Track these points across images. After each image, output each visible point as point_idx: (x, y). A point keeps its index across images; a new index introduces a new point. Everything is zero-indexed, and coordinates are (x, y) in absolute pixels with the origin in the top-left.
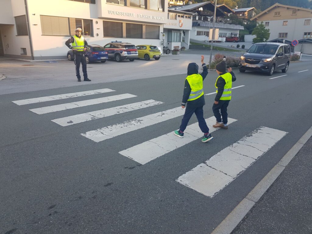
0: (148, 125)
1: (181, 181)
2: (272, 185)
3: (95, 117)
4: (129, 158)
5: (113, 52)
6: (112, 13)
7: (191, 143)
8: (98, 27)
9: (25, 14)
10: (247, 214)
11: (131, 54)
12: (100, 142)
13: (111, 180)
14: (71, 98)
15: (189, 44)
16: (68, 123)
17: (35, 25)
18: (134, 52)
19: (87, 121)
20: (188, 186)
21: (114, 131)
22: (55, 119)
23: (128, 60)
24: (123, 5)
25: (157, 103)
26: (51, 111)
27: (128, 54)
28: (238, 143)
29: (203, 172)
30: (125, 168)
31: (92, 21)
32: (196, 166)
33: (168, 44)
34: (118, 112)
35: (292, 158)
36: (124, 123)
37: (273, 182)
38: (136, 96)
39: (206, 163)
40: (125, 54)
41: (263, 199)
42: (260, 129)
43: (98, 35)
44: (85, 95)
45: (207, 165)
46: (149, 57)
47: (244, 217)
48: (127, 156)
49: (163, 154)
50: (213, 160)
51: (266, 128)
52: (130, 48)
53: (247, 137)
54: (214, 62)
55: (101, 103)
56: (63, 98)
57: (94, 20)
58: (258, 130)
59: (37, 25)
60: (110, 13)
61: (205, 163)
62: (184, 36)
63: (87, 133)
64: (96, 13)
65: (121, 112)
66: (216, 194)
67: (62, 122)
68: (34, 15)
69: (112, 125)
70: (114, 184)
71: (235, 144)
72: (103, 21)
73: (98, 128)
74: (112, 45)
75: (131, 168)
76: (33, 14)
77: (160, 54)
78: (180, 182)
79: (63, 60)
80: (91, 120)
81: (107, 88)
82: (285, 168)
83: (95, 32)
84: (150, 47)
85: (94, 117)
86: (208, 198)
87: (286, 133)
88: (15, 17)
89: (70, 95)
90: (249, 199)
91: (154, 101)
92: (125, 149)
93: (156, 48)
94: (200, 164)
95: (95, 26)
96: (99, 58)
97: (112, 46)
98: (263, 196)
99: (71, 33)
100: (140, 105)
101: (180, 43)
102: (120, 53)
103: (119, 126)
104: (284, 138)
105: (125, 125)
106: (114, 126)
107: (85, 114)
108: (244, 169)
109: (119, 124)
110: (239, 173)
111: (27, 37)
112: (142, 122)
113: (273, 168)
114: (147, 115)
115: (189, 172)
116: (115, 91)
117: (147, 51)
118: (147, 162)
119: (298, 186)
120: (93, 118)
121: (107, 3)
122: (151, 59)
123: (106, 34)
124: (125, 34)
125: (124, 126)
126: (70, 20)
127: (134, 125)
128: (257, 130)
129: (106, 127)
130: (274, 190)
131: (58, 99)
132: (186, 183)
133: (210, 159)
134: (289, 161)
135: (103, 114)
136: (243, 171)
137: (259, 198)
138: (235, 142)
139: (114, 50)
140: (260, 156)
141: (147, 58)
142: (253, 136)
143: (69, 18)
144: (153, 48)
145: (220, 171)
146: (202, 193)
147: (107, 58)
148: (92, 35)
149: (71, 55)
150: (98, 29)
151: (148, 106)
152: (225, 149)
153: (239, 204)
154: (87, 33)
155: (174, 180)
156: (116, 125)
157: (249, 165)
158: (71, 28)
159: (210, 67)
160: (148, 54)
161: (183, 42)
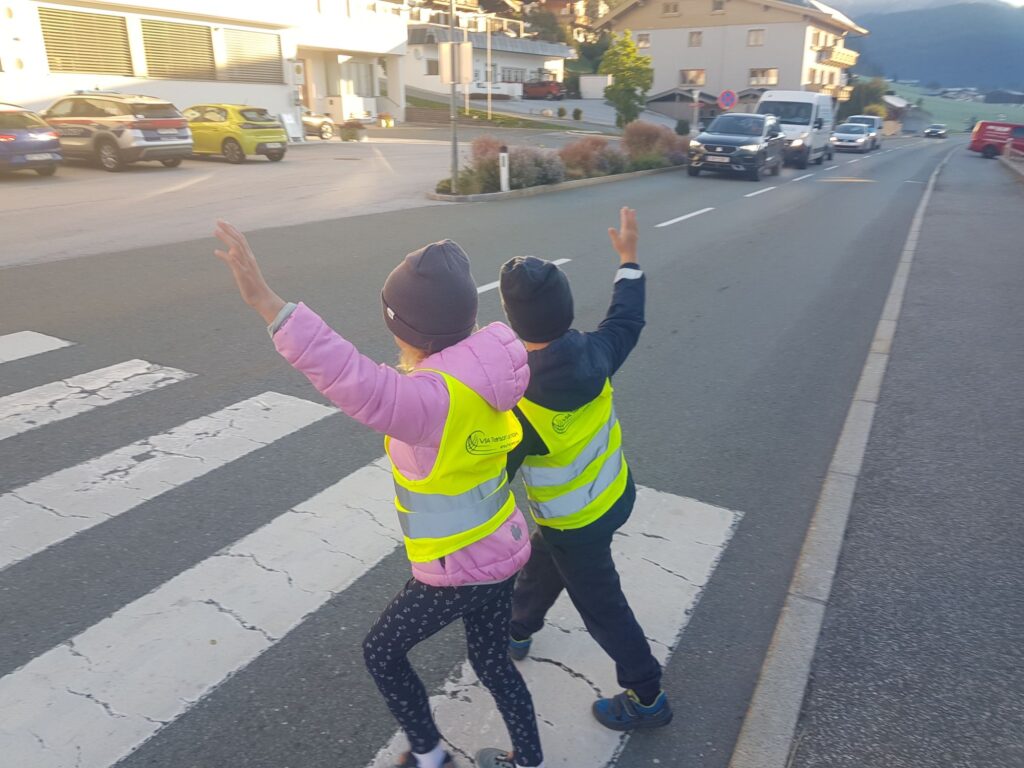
5: (86, 134)
11: (158, 139)
15: (403, 104)
18: (175, 131)
25: (153, 378)
27: (147, 139)
33: (331, 102)
38: (65, 344)
40: (136, 139)
43: (20, 64)
46: (240, 149)
52: (157, 117)
74: (81, 105)
77: (284, 138)
83: (8, 51)
84: (242, 113)
91: (143, 367)
93: (267, 117)
96: (17, 159)
97: (83, 109)
101: (373, 100)
102: (114, 136)
117: (231, 126)
122: (249, 157)
139: (89, 123)
141: (231, 153)
144: (255, 117)
147: (59, 157)
151: (90, 404)
159: (456, 187)
160: (237, 138)
161: (383, 98)
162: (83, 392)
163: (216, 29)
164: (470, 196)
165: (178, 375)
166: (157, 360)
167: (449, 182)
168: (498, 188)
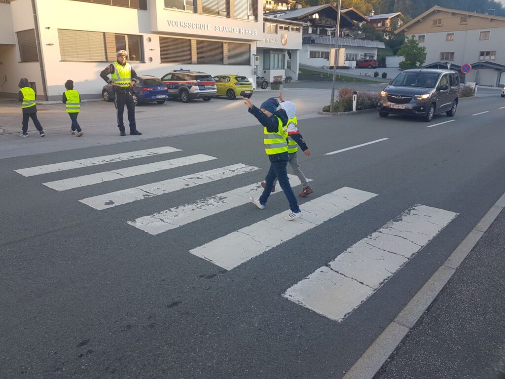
0: (236, 205)
1: (291, 296)
2: (435, 299)
3: (150, 194)
4: (206, 259)
5: (176, 86)
6: (174, 23)
7: (304, 233)
8: (152, 48)
9: (33, 27)
10: (397, 348)
11: (205, 90)
12: (159, 235)
13: (178, 297)
14: (110, 163)
15: (298, 72)
16: (106, 204)
17: (49, 45)
18: (210, 87)
19: (136, 201)
20: (302, 303)
21: (181, 216)
22: (84, 198)
23: (201, 99)
24: (192, 12)
25: (249, 169)
26: (77, 186)
27: (200, 90)
28: (380, 232)
29: (326, 279)
30: (201, 276)
31: (141, 37)
32: (314, 272)
33: (265, 72)
34: (186, 185)
35: (465, 255)
36: (197, 203)
37: (437, 294)
38: (216, 158)
39: (330, 265)
40: (197, 89)
41: (421, 323)
42: (414, 209)
43: (151, 59)
44: (132, 158)
45: (332, 269)
46: (234, 93)
47: (393, 353)
48: (203, 257)
49: (261, 253)
50: (341, 261)
51: (424, 207)
52: (204, 79)
53: (394, 223)
54: (338, 101)
55: (160, 170)
56: (98, 163)
57: (146, 36)
58: (412, 211)
59: (53, 44)
60: (171, 25)
61: (327, 265)
62: (290, 60)
63: (137, 220)
64: (148, 24)
65: (192, 185)
66: (347, 316)
67: (97, 203)
68: (48, 28)
69: (177, 206)
70: (183, 303)
71: (374, 234)
72: (160, 37)
73: (155, 212)
74: (174, 76)
75: (209, 277)
76: (46, 28)
77: (252, 89)
78: (290, 298)
79: (95, 100)
80: (143, 198)
81: (167, 146)
82: (456, 272)
83: (147, 54)
84: (236, 78)
85: (148, 194)
86: (335, 322)
87: (455, 214)
88: (17, 33)
89: (108, 158)
90: (399, 323)
91: (244, 165)
92: (200, 245)
93: (246, 80)
94: (319, 267)
95: (147, 46)
96: (153, 97)
97: (175, 78)
98: (421, 317)
99: (108, 56)
100: (221, 173)
101: (284, 70)
102: (188, 88)
103: (188, 207)
104: (453, 222)
105: (198, 206)
106: (181, 208)
107: (133, 188)
108: (390, 275)
109: (188, 204)
110: (382, 281)
111: (38, 64)
112: (225, 200)
113: (437, 272)
114: (233, 188)
115: (304, 280)
116: (180, 150)
117: (232, 84)
118: (236, 266)
119: (476, 301)
120: (146, 195)
121: (166, 8)
122: (237, 97)
123: (165, 58)
124: (196, 57)
125: (198, 208)
126: (106, 36)
127: (214, 205)
128: (409, 211)
129: (167, 210)
130: (438, 308)
131: (89, 165)
132: (298, 299)
133: (336, 258)
134: (462, 260)
135: (163, 189)
136: (388, 277)
137: (415, 322)
138: (375, 231)
139: (178, 83)
140: (415, 252)
141: (231, 95)
142: (403, 219)
143: (104, 33)
144: (241, 80)
145: (353, 279)
146: (324, 315)
147: (167, 97)
148: (142, 60)
149: (108, 92)
150: (151, 50)
151: (234, 174)
152: (360, 242)
153: (384, 332)
154: (134, 56)
155: (280, 295)
156: (184, 206)
157: (398, 268)
158: (108, 49)
159: (332, 109)
160: (234, 89)
161: (288, 70)
162: (230, 171)
163: (225, 43)
164: (339, 113)
165: (256, 168)
166: (248, 163)
167: (329, 107)
168: (352, 110)
